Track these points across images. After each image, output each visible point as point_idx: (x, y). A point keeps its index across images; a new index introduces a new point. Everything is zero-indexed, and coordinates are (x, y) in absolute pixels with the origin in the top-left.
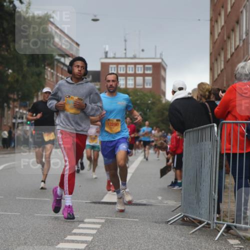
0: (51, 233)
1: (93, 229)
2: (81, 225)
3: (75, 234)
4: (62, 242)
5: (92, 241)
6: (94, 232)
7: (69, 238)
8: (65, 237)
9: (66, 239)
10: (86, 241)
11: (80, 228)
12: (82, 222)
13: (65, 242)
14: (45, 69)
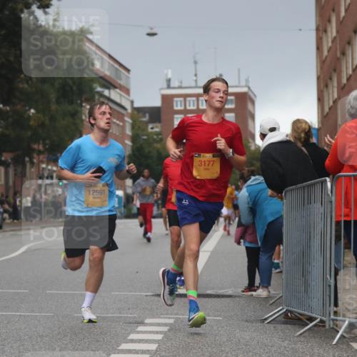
0: (97, 341)
1: (157, 333)
2: (141, 328)
3: (132, 341)
4: (114, 353)
5: (156, 351)
6: (160, 337)
7: (124, 346)
8: (118, 346)
9: (120, 348)
10: (148, 350)
11: (139, 332)
12: (142, 323)
13: (118, 353)
14: (82, 106)
